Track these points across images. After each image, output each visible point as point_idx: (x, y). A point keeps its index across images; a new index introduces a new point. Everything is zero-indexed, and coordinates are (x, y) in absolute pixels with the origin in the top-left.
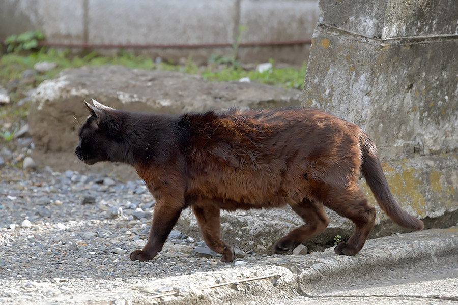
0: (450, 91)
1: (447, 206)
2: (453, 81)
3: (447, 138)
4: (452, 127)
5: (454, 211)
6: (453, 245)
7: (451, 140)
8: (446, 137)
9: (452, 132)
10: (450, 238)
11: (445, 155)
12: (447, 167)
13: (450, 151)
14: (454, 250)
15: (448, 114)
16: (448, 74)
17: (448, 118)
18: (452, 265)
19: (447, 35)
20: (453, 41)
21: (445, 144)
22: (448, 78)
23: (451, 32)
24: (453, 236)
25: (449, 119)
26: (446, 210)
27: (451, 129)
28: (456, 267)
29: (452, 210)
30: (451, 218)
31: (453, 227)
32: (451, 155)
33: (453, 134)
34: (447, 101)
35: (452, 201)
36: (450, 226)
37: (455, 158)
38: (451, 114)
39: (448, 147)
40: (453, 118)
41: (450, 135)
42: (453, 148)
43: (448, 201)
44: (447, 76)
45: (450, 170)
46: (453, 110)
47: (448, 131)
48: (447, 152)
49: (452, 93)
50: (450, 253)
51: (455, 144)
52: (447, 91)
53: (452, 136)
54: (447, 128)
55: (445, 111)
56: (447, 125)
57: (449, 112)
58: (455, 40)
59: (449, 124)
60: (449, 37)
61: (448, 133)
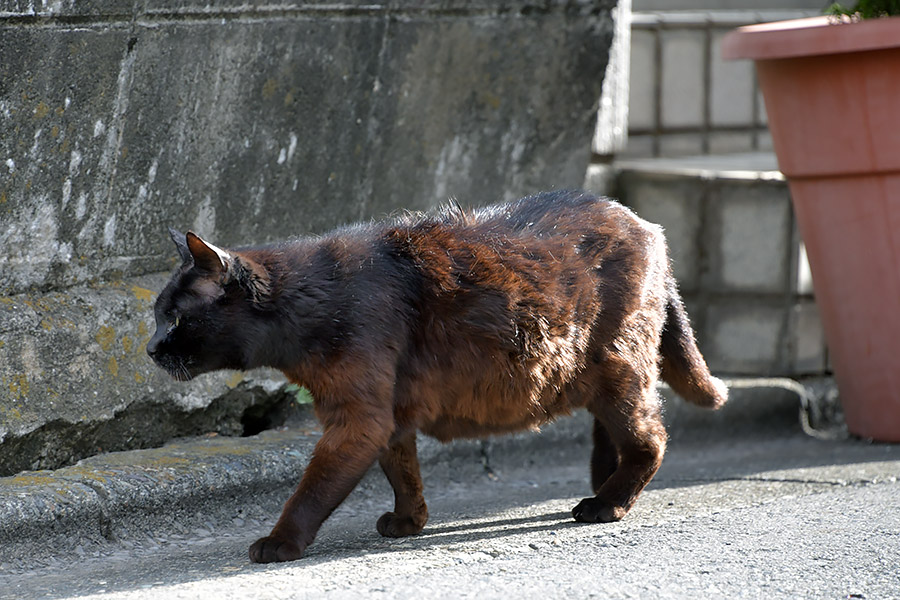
0: (18, 147)
1: (10, 421)
2: (24, 125)
3: (13, 260)
4: (23, 233)
5: (27, 435)
6: (23, 516)
7: (22, 265)
8: (10, 257)
9: (24, 245)
10: (16, 498)
11: (7, 299)
12: (12, 330)
13: (18, 292)
14: (25, 527)
15: (14, 202)
16: (12, 107)
17: (15, 211)
18: (19, 563)
19: (10, 14)
20: (22, 28)
21: (8, 274)
22: (13, 117)
23: (17, 7)
24: (23, 495)
25: (16, 215)
26: (9, 432)
27: (22, 238)
28: (27, 569)
29: (23, 432)
30: (18, 452)
31: (24, 472)
32: (21, 301)
33: (26, 250)
34: (11, 170)
35: (23, 411)
36: (18, 471)
37: (30, 307)
38: (21, 202)
39: (14, 281)
40: (26, 212)
41: (19, 253)
42: (25, 283)
43: (14, 411)
44: (11, 111)
45: (19, 336)
46: (27, 193)
47: (15, 243)
48: (11, 294)
49: (22, 153)
50: (14, 536)
51: (31, 275)
52: (10, 148)
53: (23, 255)
54: (11, 235)
55: (7, 196)
56: (12, 228)
57: (17, 197)
58: (27, 27)
59: (18, 227)
60: (13, 20)
61: (13, 247)
